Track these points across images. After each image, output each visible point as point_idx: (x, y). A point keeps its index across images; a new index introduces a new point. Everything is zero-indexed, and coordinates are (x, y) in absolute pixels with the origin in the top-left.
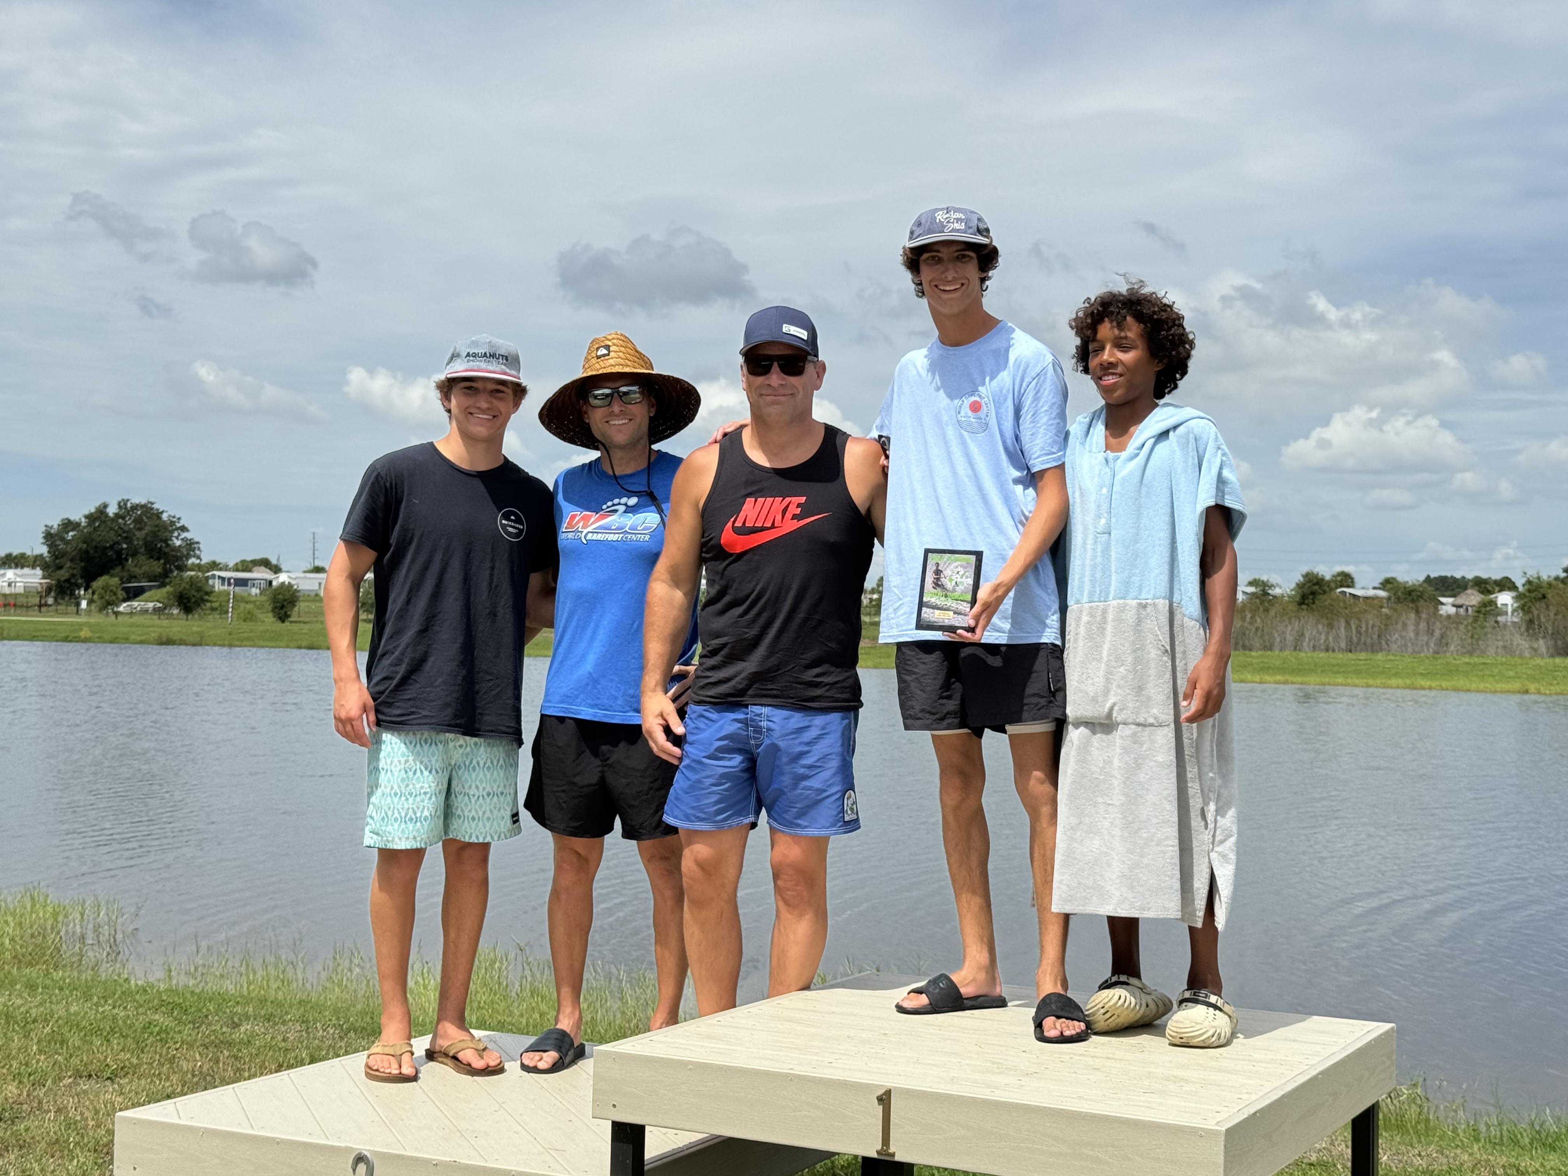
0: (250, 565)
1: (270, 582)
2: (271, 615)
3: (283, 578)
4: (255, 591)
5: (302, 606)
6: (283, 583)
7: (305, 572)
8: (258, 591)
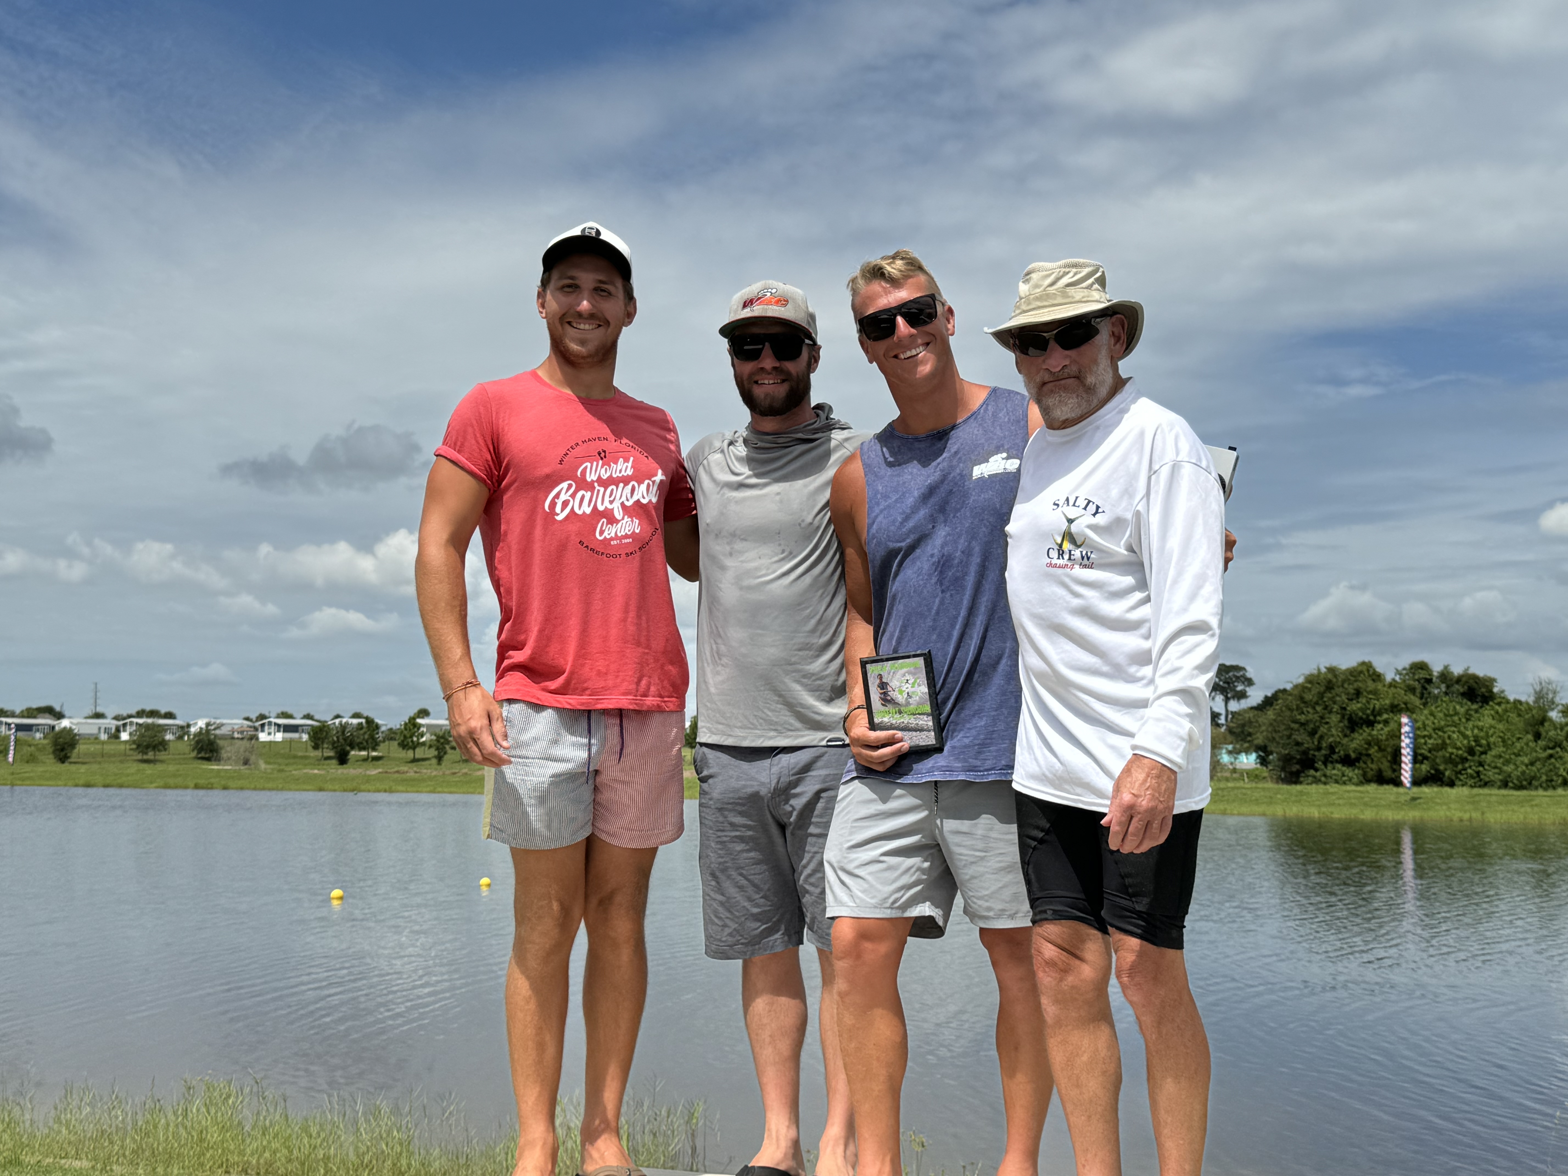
0: (35, 713)
1: (53, 727)
2: (51, 756)
3: (65, 723)
4: (38, 735)
5: (81, 748)
6: (65, 728)
7: (86, 718)
8: (42, 735)
